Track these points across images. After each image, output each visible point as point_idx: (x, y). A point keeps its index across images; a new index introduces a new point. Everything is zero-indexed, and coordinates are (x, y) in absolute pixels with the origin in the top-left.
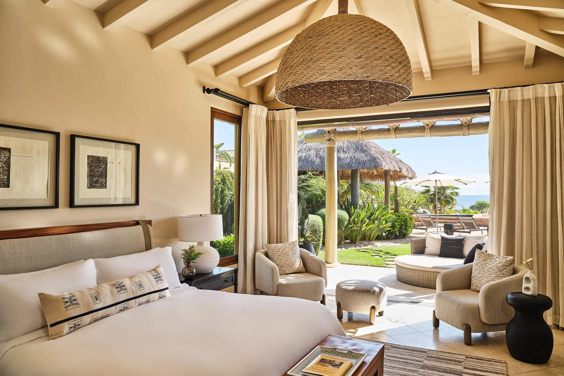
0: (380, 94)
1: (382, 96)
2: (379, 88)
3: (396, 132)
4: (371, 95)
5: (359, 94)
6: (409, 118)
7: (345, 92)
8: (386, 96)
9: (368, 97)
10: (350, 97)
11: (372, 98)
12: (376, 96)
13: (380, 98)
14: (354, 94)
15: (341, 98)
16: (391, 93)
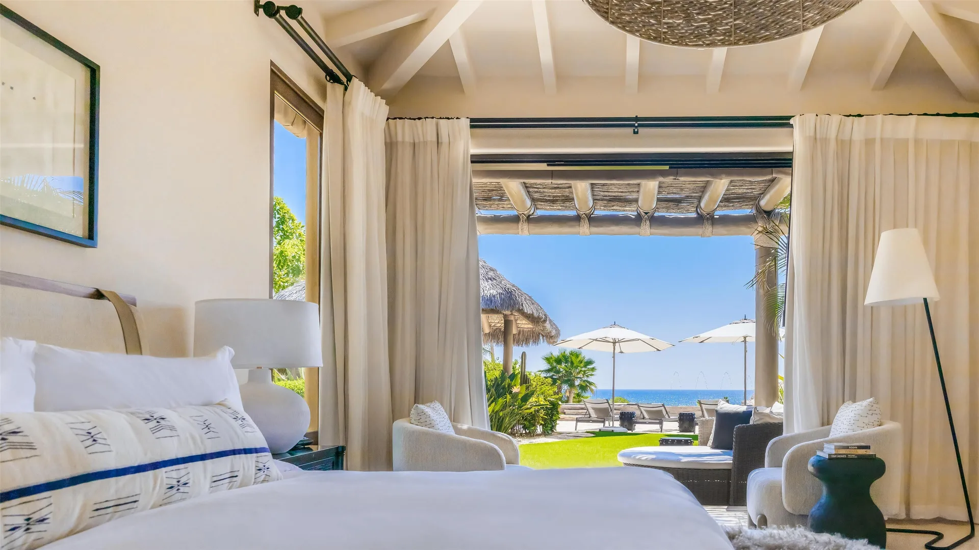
0: (757, 17)
1: (763, 24)
2: (756, 6)
3: (590, 223)
4: (735, 20)
5: (707, 15)
6: (667, 167)
7: (678, 7)
8: (772, 22)
9: (727, 24)
10: (688, 18)
11: (738, 28)
12: (747, 23)
13: (756, 27)
14: (698, 14)
15: (669, 19)
16: (786, 16)
